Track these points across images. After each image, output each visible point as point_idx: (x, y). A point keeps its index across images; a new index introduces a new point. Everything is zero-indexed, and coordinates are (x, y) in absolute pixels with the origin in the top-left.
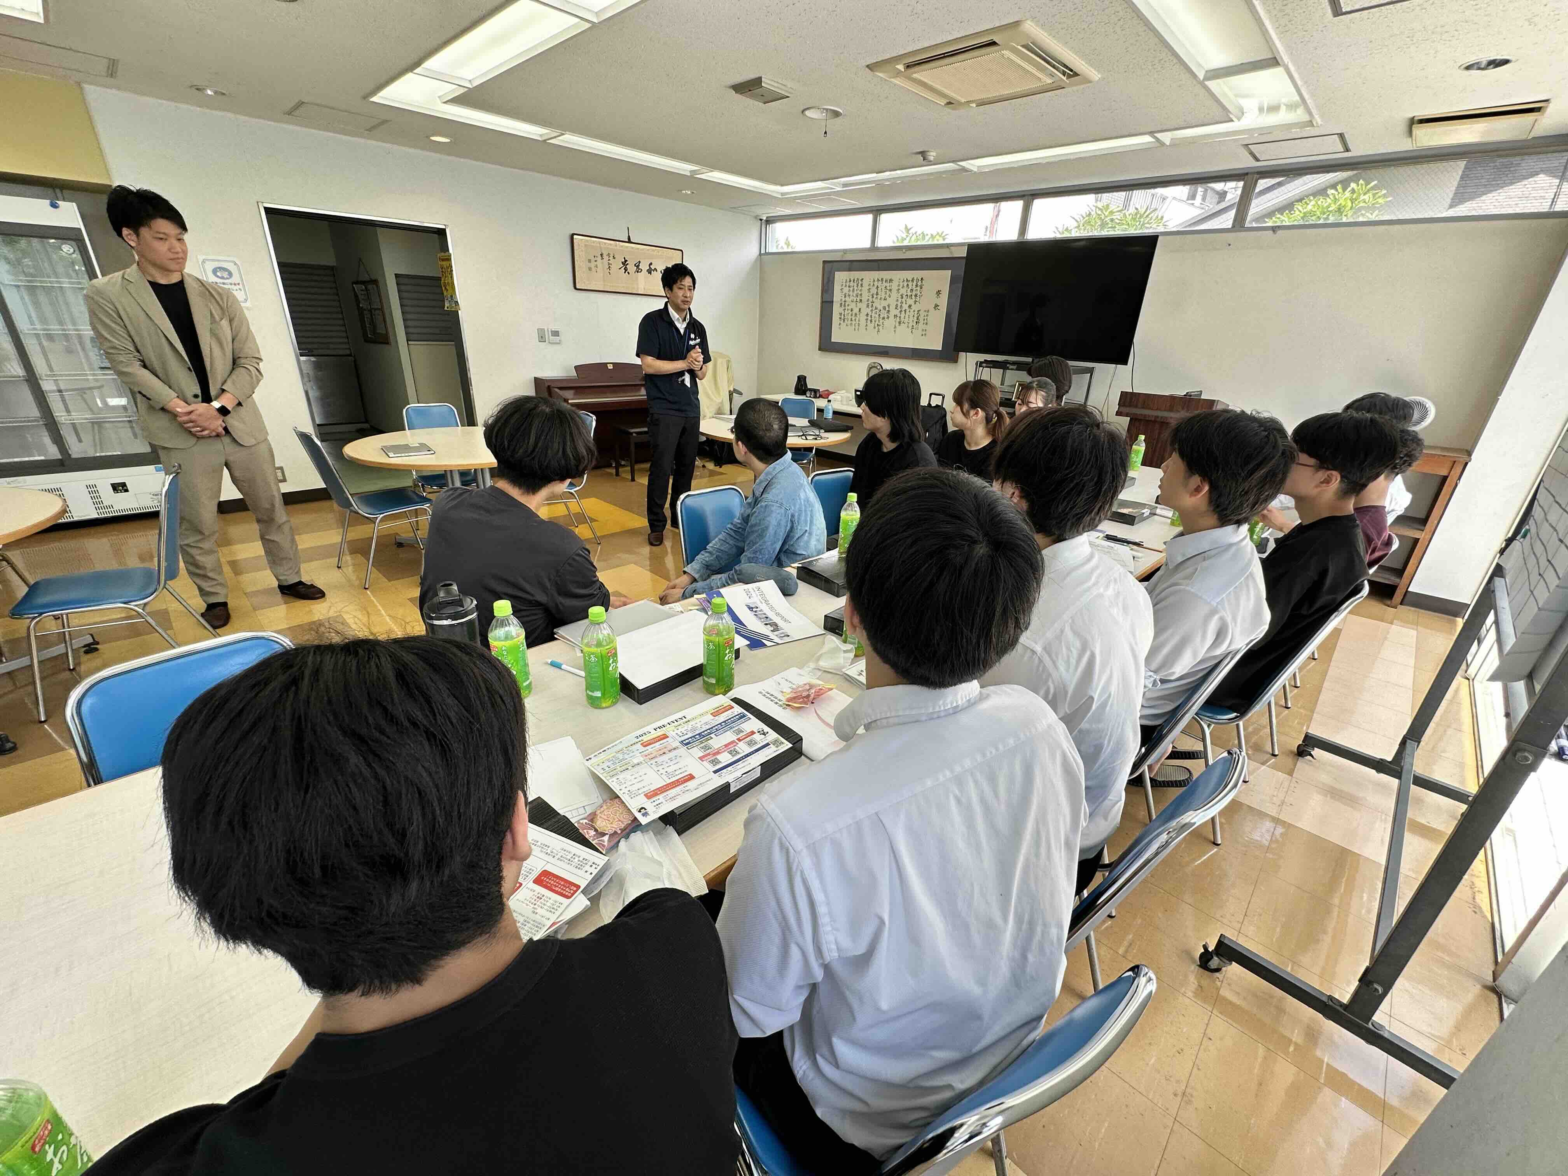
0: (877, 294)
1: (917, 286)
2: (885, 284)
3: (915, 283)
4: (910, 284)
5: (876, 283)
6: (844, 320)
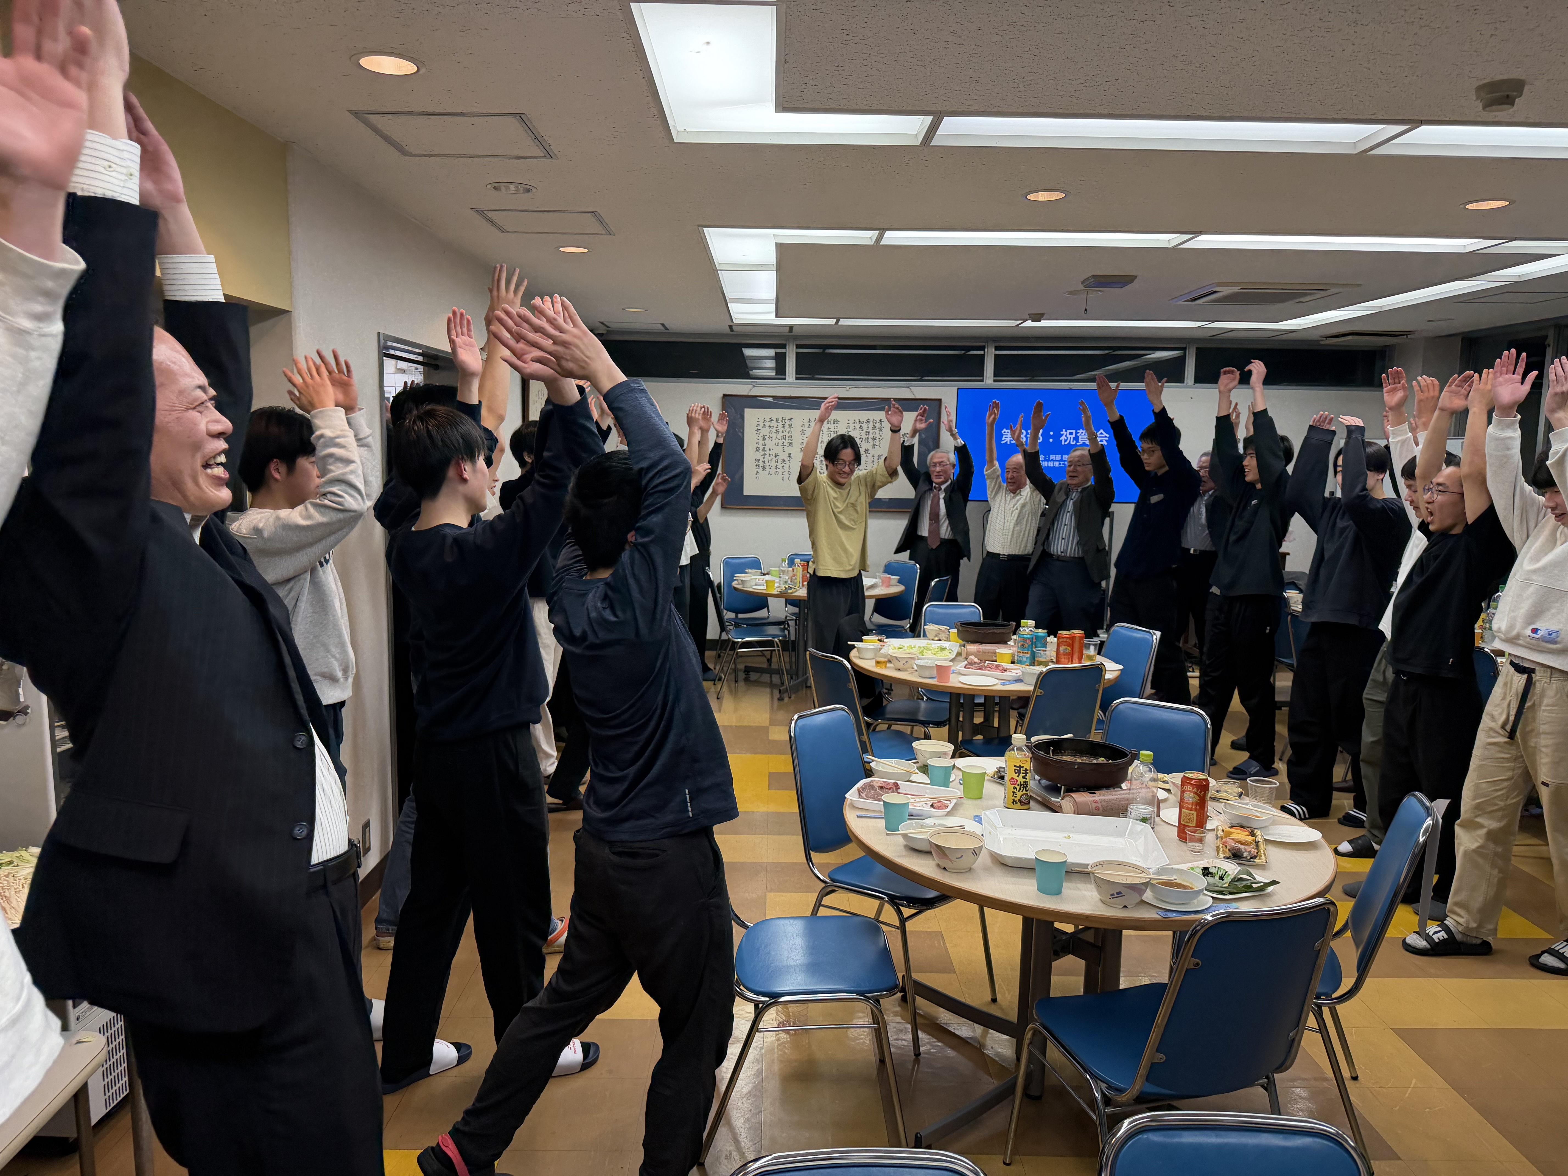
1: (874, 428)
3: (871, 425)
4: (865, 425)
6: (764, 468)
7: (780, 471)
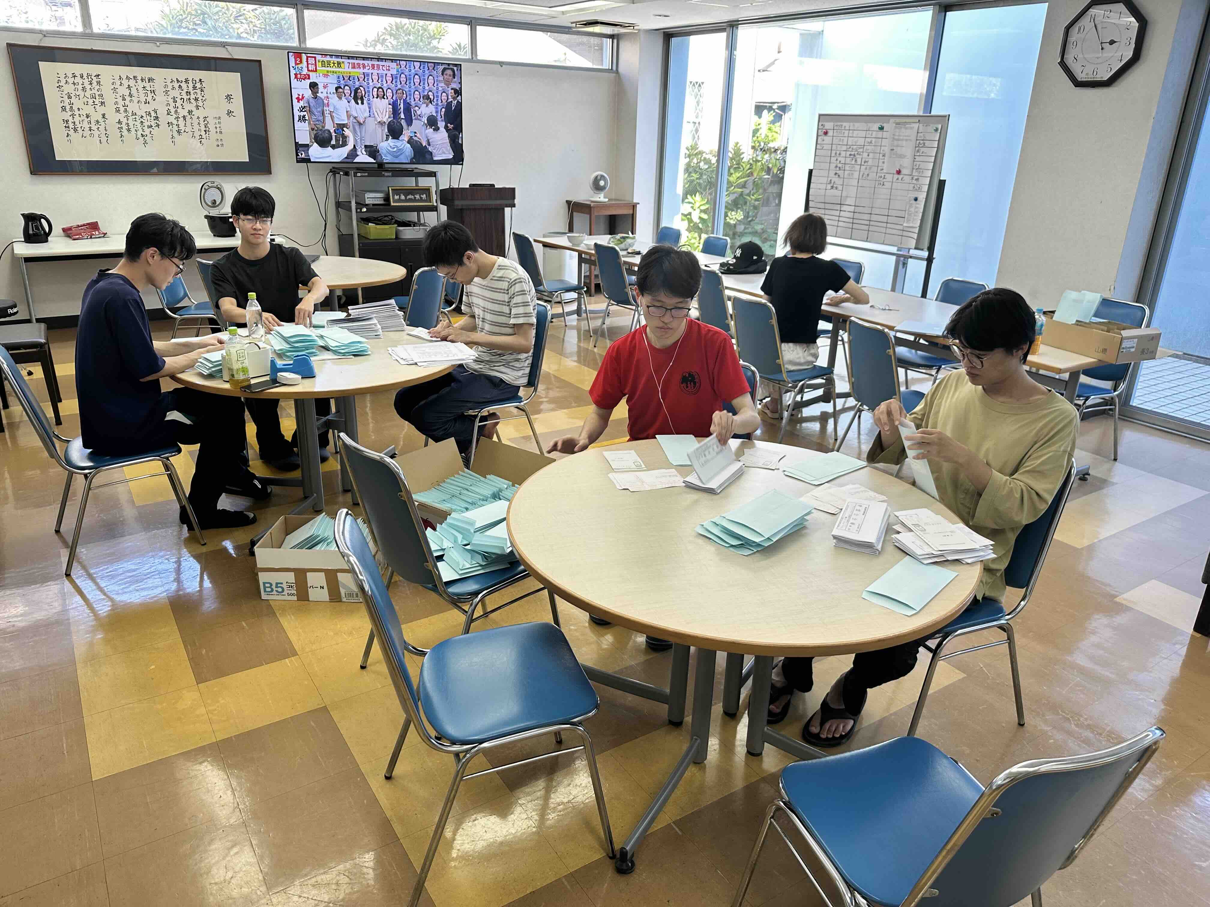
0: (131, 95)
1: (194, 88)
2: (141, 84)
3: (191, 85)
4: (184, 85)
5: (125, 83)
6: (75, 130)
7: (96, 133)
